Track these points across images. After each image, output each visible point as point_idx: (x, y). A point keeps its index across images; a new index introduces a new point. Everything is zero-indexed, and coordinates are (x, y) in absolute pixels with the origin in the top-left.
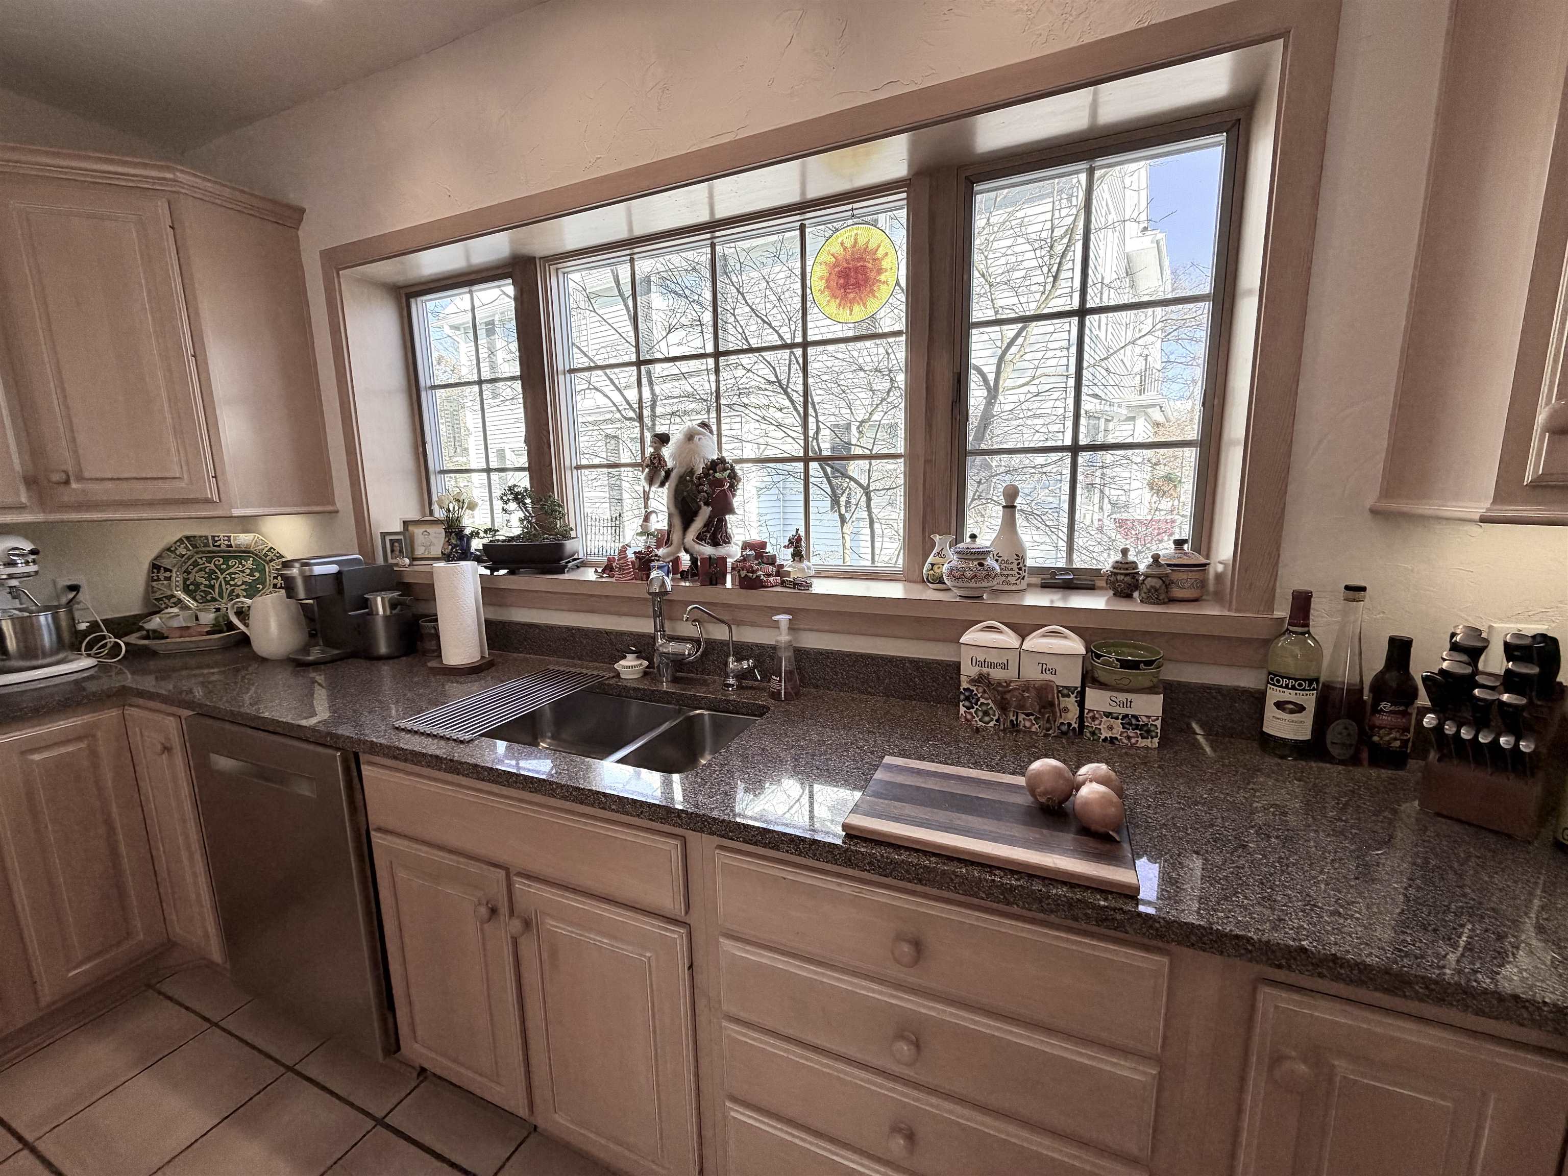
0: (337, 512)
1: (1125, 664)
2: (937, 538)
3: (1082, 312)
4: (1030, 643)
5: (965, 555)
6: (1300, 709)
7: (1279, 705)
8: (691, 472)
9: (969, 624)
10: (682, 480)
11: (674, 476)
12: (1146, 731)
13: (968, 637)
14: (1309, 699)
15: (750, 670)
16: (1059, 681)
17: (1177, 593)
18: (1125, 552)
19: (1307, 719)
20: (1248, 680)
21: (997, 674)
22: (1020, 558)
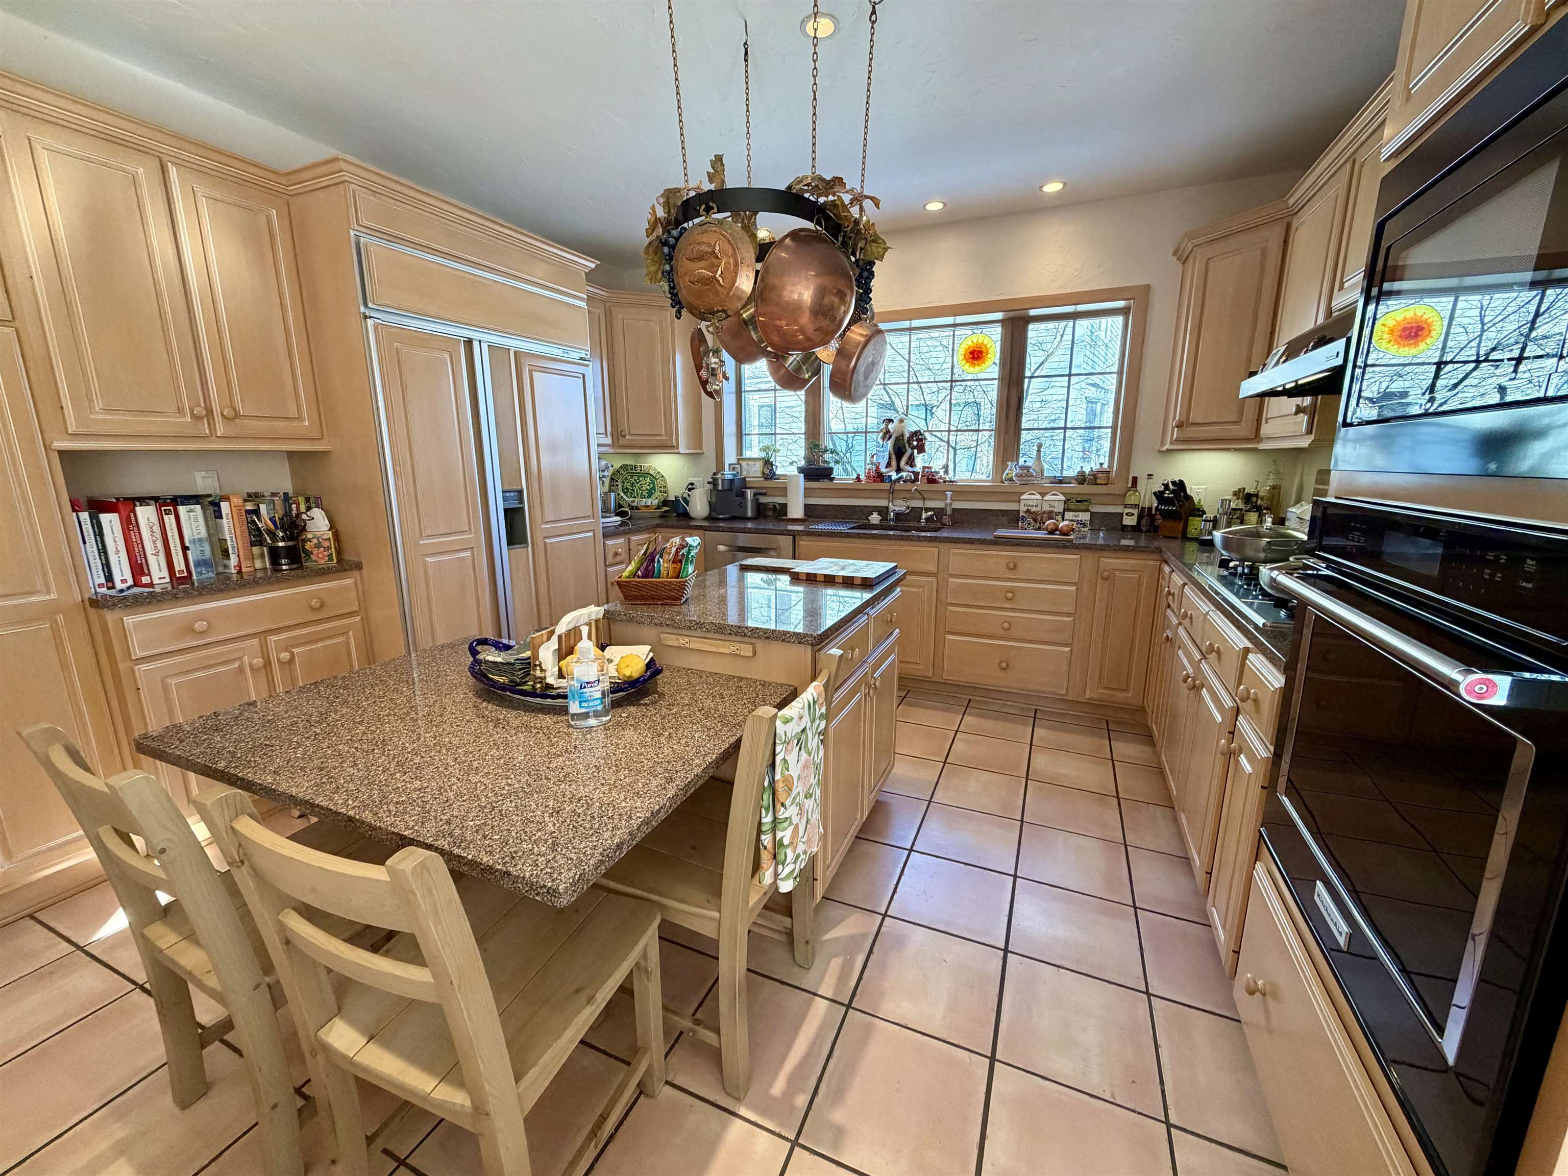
0: (703, 453)
1: (1078, 501)
2: (1009, 463)
3: (1070, 375)
4: (1047, 498)
5: (1022, 468)
6: (1133, 514)
7: (1127, 514)
8: (902, 435)
9: (1023, 493)
10: (897, 439)
11: (893, 437)
12: (1084, 525)
13: (1024, 497)
14: (1135, 512)
15: (932, 516)
16: (1056, 510)
17: (1099, 481)
18: (1082, 467)
19: (1135, 518)
20: (1119, 509)
21: (1033, 509)
22: (1042, 471)
